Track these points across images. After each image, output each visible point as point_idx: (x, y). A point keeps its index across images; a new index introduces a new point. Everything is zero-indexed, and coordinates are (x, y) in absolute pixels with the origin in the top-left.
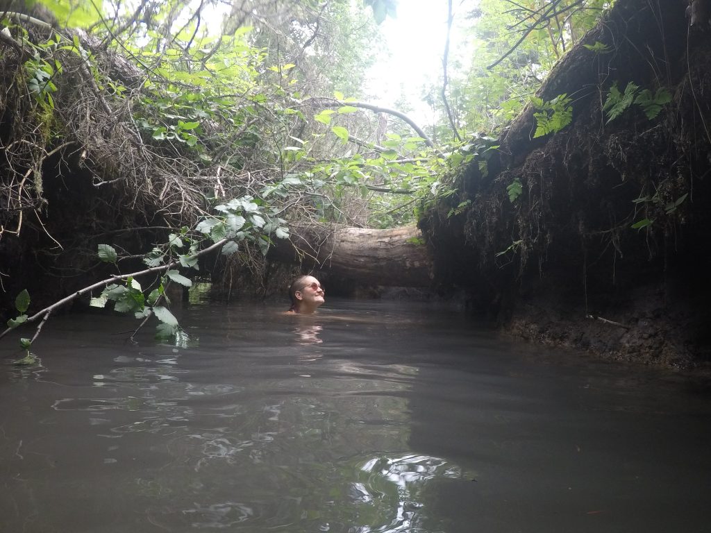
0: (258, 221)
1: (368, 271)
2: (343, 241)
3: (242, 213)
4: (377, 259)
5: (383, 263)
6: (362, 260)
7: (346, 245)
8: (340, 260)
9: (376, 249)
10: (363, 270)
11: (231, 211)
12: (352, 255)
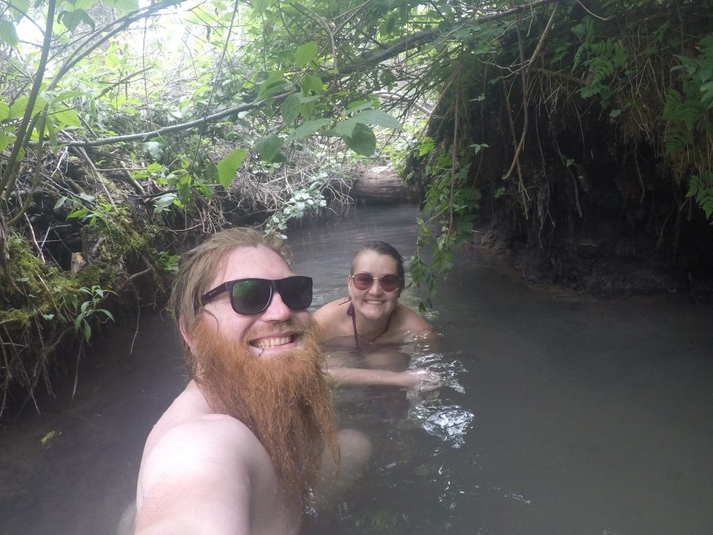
0: (311, 202)
1: (389, 196)
2: (370, 178)
3: (302, 200)
4: (394, 188)
5: (399, 190)
6: (384, 189)
7: (372, 181)
8: (370, 191)
9: (392, 182)
10: (386, 196)
11: (297, 201)
12: (377, 187)
